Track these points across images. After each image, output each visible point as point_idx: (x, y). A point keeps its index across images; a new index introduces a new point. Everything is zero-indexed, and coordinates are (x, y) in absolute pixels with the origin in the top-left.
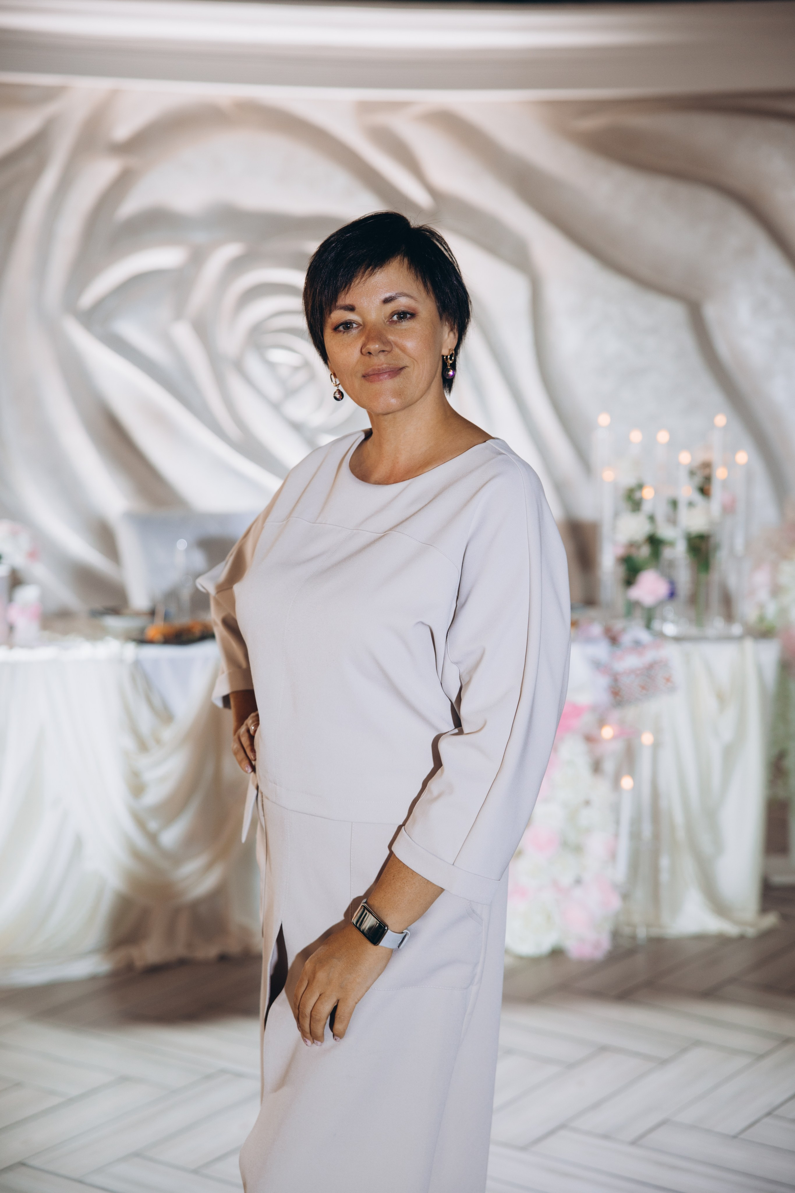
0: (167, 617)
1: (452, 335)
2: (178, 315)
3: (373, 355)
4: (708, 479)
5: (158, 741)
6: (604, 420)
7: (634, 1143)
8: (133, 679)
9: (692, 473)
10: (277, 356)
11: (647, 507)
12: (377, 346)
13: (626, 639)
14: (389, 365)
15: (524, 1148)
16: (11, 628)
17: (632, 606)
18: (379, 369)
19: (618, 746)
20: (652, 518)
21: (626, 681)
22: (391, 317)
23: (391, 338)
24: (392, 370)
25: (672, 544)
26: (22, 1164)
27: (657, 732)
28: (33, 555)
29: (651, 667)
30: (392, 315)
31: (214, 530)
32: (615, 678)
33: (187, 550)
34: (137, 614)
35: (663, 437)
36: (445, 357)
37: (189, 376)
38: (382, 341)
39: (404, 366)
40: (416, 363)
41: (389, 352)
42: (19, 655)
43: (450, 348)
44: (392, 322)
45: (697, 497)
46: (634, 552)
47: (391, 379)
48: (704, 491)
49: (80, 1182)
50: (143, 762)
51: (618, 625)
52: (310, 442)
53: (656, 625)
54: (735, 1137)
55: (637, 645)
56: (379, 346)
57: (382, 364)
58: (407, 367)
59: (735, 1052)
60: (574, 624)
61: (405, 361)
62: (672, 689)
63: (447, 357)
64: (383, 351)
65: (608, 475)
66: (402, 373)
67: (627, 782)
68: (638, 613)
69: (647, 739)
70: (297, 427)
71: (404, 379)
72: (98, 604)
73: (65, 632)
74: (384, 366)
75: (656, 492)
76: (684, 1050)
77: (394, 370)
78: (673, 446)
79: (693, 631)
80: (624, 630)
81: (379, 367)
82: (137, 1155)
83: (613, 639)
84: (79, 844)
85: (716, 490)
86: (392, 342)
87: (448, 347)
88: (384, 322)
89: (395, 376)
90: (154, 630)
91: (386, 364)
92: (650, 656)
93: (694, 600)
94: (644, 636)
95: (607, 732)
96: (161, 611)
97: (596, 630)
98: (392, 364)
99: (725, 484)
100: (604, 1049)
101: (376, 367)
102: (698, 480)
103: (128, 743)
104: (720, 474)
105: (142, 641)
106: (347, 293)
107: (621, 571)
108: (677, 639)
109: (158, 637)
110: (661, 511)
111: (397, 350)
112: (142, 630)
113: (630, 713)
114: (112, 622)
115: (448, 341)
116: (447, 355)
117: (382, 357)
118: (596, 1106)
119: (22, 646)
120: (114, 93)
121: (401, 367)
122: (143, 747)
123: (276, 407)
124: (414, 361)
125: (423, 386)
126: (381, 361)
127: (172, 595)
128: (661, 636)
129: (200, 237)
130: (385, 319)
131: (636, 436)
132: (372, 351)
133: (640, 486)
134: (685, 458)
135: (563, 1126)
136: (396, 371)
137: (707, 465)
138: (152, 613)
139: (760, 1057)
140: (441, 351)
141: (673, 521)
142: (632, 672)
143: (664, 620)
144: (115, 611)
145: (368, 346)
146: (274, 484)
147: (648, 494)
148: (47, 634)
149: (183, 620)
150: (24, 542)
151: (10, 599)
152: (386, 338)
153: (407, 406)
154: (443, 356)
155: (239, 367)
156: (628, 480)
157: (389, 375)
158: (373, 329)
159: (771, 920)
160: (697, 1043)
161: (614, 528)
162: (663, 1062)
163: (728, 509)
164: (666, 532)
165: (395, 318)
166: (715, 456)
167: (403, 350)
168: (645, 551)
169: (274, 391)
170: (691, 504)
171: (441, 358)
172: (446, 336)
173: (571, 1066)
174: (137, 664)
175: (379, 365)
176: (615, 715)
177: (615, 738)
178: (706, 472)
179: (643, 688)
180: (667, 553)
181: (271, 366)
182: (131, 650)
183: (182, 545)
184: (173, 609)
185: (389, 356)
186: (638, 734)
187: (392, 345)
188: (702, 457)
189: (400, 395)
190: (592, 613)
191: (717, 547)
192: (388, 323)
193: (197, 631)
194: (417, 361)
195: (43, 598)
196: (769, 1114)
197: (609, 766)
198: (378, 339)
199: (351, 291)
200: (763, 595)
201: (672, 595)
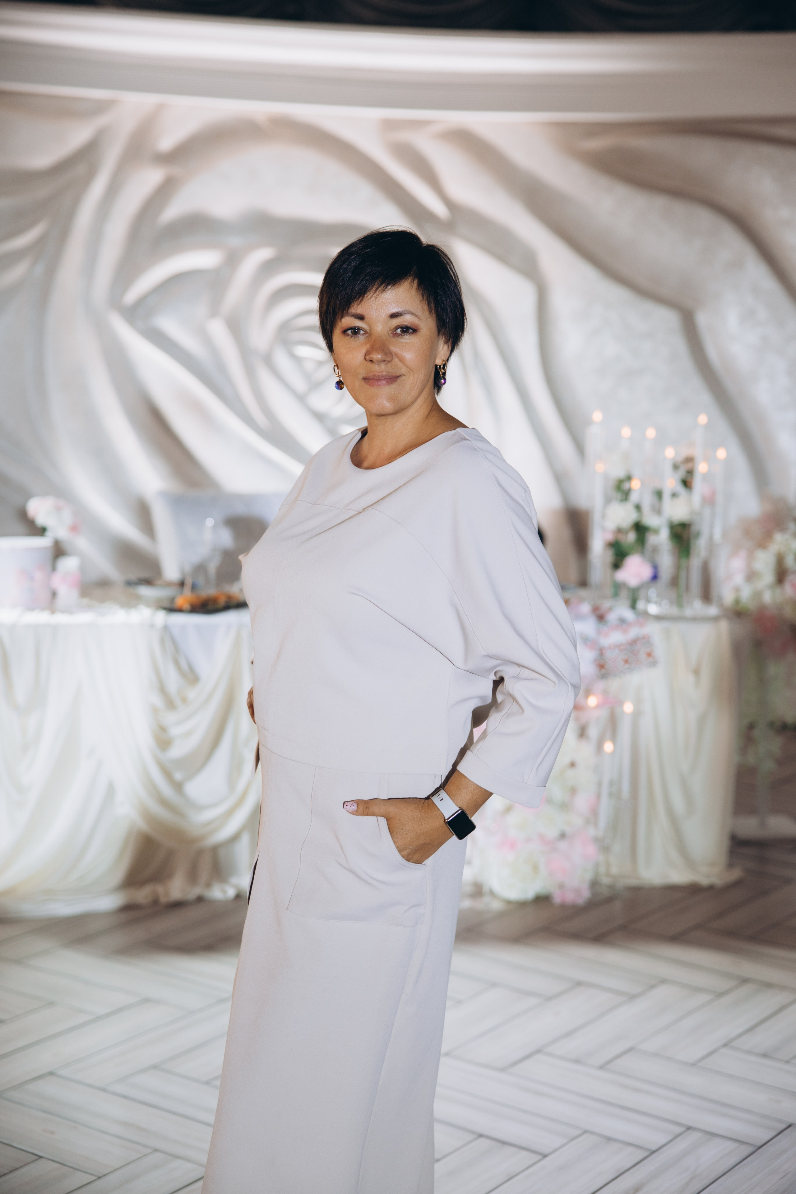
0: (194, 587)
1: (446, 347)
2: (214, 312)
3: (374, 363)
4: (690, 473)
5: (184, 700)
6: (597, 416)
7: (601, 1067)
8: (162, 642)
9: (676, 467)
10: (303, 351)
11: (634, 497)
12: (380, 356)
13: (612, 617)
14: (389, 373)
15: (502, 1070)
16: (54, 594)
17: (618, 588)
18: (379, 376)
19: (603, 713)
20: (638, 508)
21: (609, 655)
22: (395, 330)
23: (394, 349)
24: (390, 377)
25: (656, 531)
26: (51, 1074)
27: (638, 702)
28: (74, 529)
29: (634, 642)
30: (397, 328)
31: (240, 510)
32: (601, 652)
33: (214, 527)
34: (169, 584)
35: (651, 433)
36: (438, 367)
37: (222, 367)
38: (385, 353)
39: (401, 374)
40: (412, 373)
41: (389, 361)
42: (60, 618)
43: (443, 358)
44: (396, 335)
45: (680, 489)
46: (621, 537)
47: (388, 385)
48: (686, 483)
49: (104, 1090)
50: (170, 718)
51: (606, 604)
52: (332, 431)
53: (641, 605)
54: (693, 1065)
55: (622, 621)
56: (381, 357)
57: (382, 372)
58: (403, 375)
59: (698, 990)
60: (567, 602)
61: (403, 370)
62: (654, 664)
63: (440, 366)
64: (384, 361)
65: (600, 467)
66: (399, 380)
67: (608, 747)
68: (624, 594)
69: (628, 708)
70: (320, 417)
71: (400, 385)
72: (133, 576)
73: (103, 600)
74: (384, 373)
75: (642, 483)
76: (652, 987)
77: (391, 377)
78: (661, 442)
79: (674, 611)
80: (610, 609)
81: (379, 374)
82: (155, 1067)
83: (601, 618)
84: (111, 790)
85: (698, 483)
86: (393, 354)
87: (441, 357)
88: (389, 334)
89: (392, 383)
90: (183, 599)
91: (386, 372)
92: (634, 632)
93: (674, 582)
94: (628, 614)
95: (592, 701)
96: (189, 582)
97: (585, 608)
98: (391, 372)
99: (706, 477)
100: (579, 984)
101: (377, 374)
102: (682, 473)
103: (157, 701)
104: (702, 468)
105: (172, 609)
106: (359, 305)
107: (609, 556)
108: (659, 618)
109: (187, 606)
110: (647, 502)
111: (396, 360)
112: (172, 600)
113: (614, 684)
114: (144, 591)
115: (442, 352)
116: (440, 365)
117: (383, 366)
118: (569, 1034)
119: (63, 612)
120: (160, 108)
121: (398, 375)
122: (170, 704)
123: (301, 398)
124: (411, 371)
125: (415, 393)
126: (381, 369)
127: (200, 568)
128: (645, 614)
129: (235, 241)
130: (390, 331)
131: (626, 432)
132: (374, 360)
133: (629, 478)
134: (670, 453)
135: (538, 1051)
136: (393, 379)
137: (689, 460)
138: (182, 584)
139: (720, 995)
140: (435, 361)
141: (658, 511)
142: (618, 646)
143: (648, 601)
144: (148, 582)
145: (371, 356)
146: (297, 469)
147: (635, 484)
148: (86, 601)
149: (209, 591)
150: (67, 516)
151: (54, 568)
152: (388, 349)
153: (399, 411)
154: (436, 366)
155: (268, 360)
156: (619, 473)
157: (387, 382)
158: (378, 340)
159: (736, 874)
160: (664, 981)
161: (603, 516)
162: (632, 997)
163: (709, 501)
164: (650, 520)
165: (399, 331)
166: (697, 452)
167: (402, 360)
168: (632, 537)
169: (300, 385)
170: (674, 495)
171: (435, 367)
172: (441, 348)
173: (549, 999)
174: (166, 628)
175: (379, 372)
176: (600, 685)
177: (598, 707)
178: (689, 466)
179: (626, 661)
180: (652, 539)
181: (298, 360)
182: (161, 617)
183: (210, 522)
184: (201, 581)
185: (389, 365)
186: (621, 703)
187: (393, 356)
188: (685, 452)
189: (394, 400)
190: (583, 593)
191: (698, 535)
192: (392, 334)
193: (222, 601)
194: (413, 372)
195: (82, 568)
196: (726, 1045)
197: (593, 732)
198: (381, 350)
199: (363, 303)
200: (739, 579)
201: (655, 577)
